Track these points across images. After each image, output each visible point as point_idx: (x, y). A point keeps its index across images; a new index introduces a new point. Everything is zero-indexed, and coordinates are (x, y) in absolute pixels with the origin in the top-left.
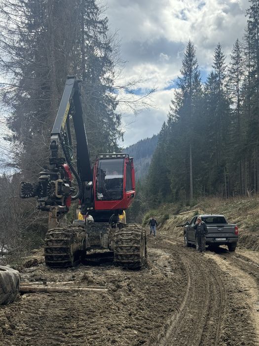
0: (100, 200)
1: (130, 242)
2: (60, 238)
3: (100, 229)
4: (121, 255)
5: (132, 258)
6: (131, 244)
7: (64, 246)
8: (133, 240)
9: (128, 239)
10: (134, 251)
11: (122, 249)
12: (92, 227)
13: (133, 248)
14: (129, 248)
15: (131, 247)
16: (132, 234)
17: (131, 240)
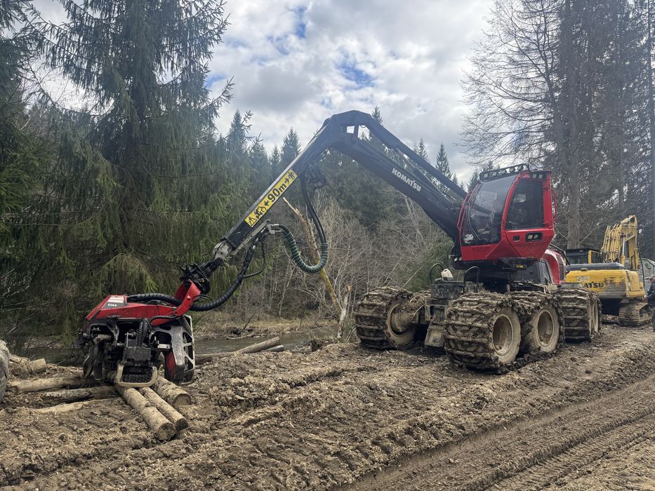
0: (467, 245)
1: (470, 317)
2: (374, 302)
3: (451, 292)
4: (453, 340)
5: (472, 349)
6: (469, 321)
7: (375, 315)
8: (477, 313)
9: (468, 312)
10: (475, 335)
11: (455, 330)
12: (440, 287)
13: (473, 329)
14: (467, 328)
15: (470, 327)
16: (479, 302)
17: (473, 313)
